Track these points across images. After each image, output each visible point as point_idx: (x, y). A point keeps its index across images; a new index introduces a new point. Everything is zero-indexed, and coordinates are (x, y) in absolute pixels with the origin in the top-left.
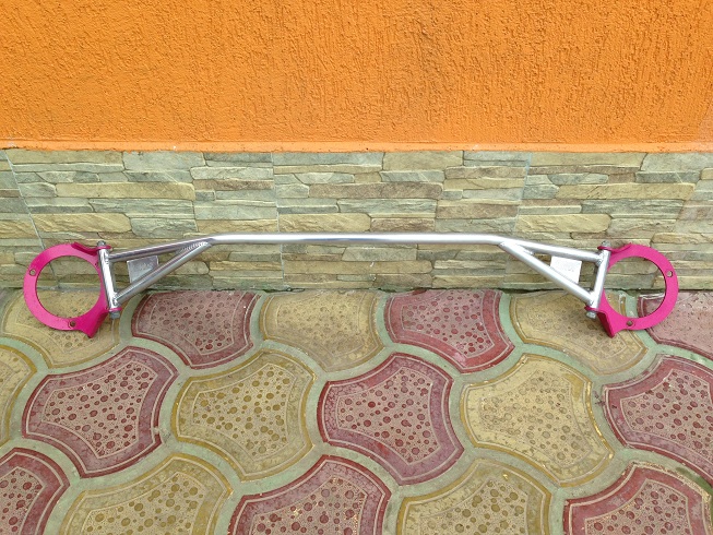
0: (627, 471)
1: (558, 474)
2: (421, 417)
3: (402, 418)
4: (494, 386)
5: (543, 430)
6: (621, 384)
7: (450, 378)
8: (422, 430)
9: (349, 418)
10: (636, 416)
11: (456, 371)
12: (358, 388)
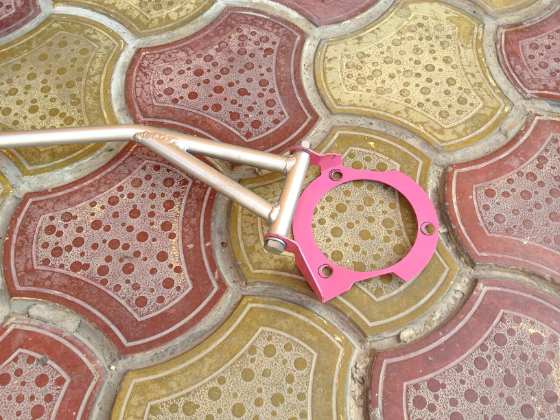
0: (527, 126)
1: (440, 137)
5: (421, 85)
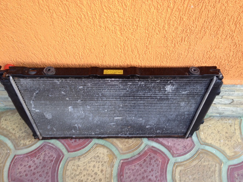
2: (47, 173)
3: (40, 173)
4: (79, 159)
6: (128, 159)
7: (63, 155)
8: (46, 179)
9: (20, 173)
10: (128, 174)
11: (67, 152)
12: (27, 159)
